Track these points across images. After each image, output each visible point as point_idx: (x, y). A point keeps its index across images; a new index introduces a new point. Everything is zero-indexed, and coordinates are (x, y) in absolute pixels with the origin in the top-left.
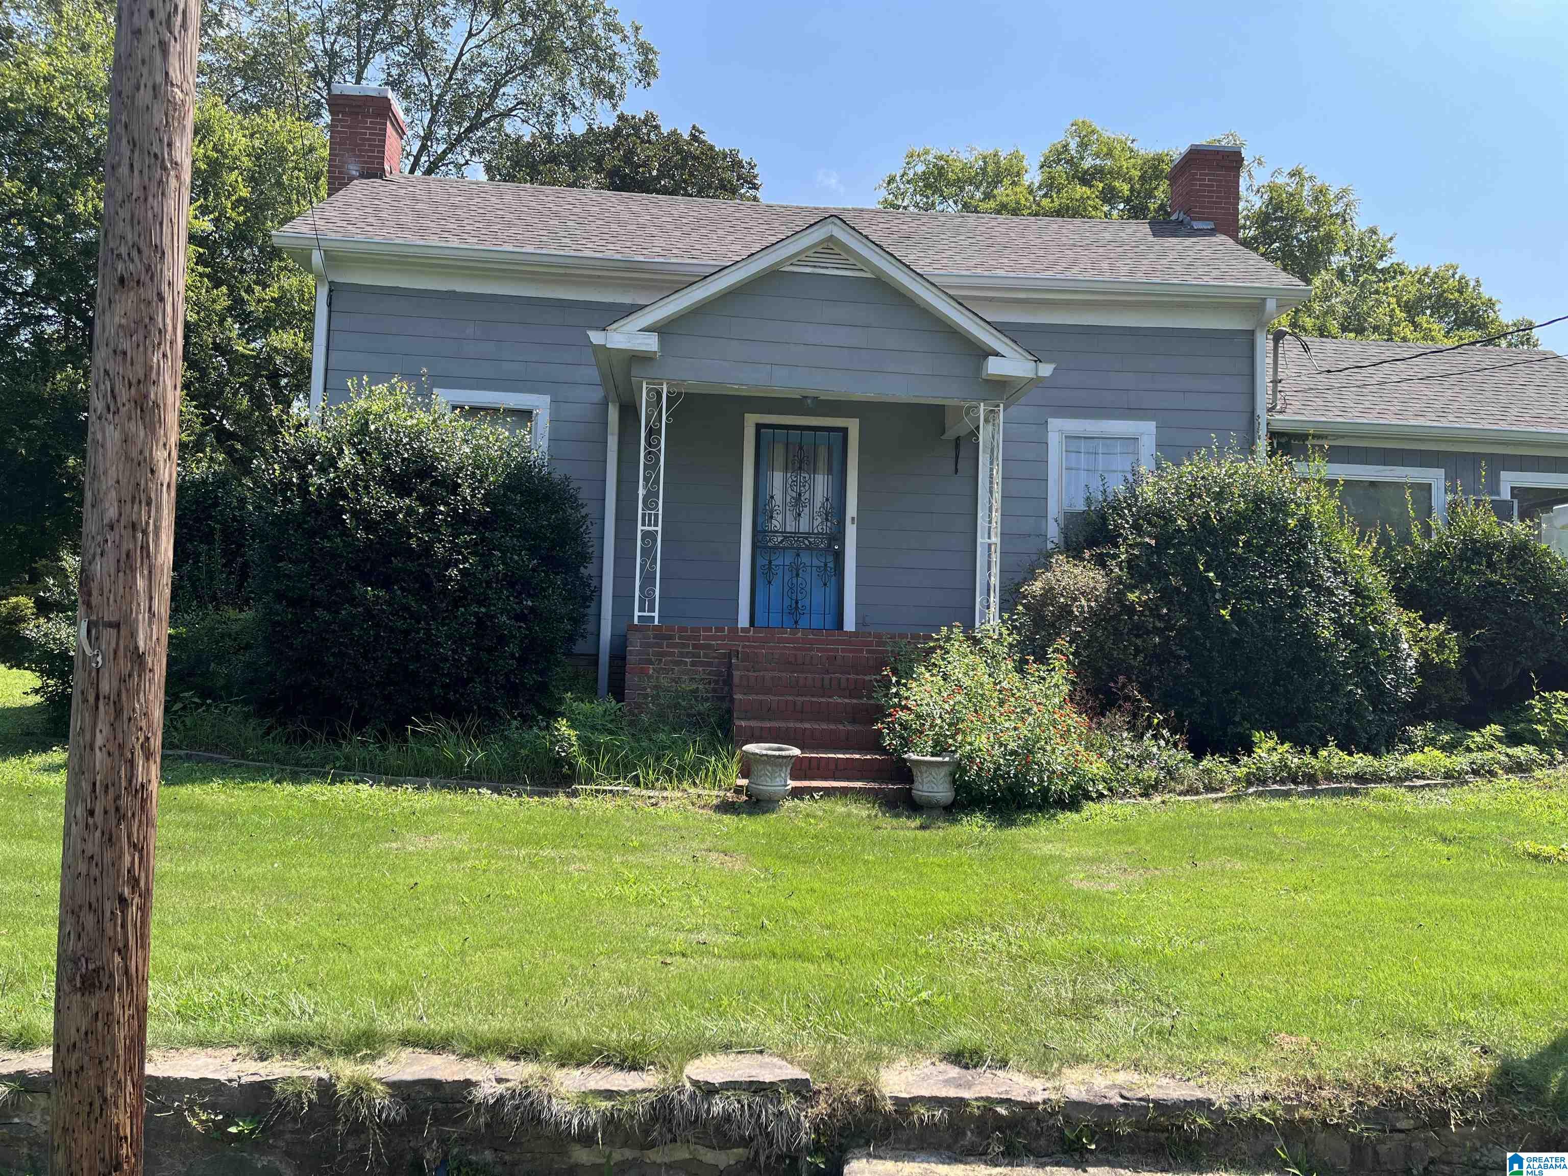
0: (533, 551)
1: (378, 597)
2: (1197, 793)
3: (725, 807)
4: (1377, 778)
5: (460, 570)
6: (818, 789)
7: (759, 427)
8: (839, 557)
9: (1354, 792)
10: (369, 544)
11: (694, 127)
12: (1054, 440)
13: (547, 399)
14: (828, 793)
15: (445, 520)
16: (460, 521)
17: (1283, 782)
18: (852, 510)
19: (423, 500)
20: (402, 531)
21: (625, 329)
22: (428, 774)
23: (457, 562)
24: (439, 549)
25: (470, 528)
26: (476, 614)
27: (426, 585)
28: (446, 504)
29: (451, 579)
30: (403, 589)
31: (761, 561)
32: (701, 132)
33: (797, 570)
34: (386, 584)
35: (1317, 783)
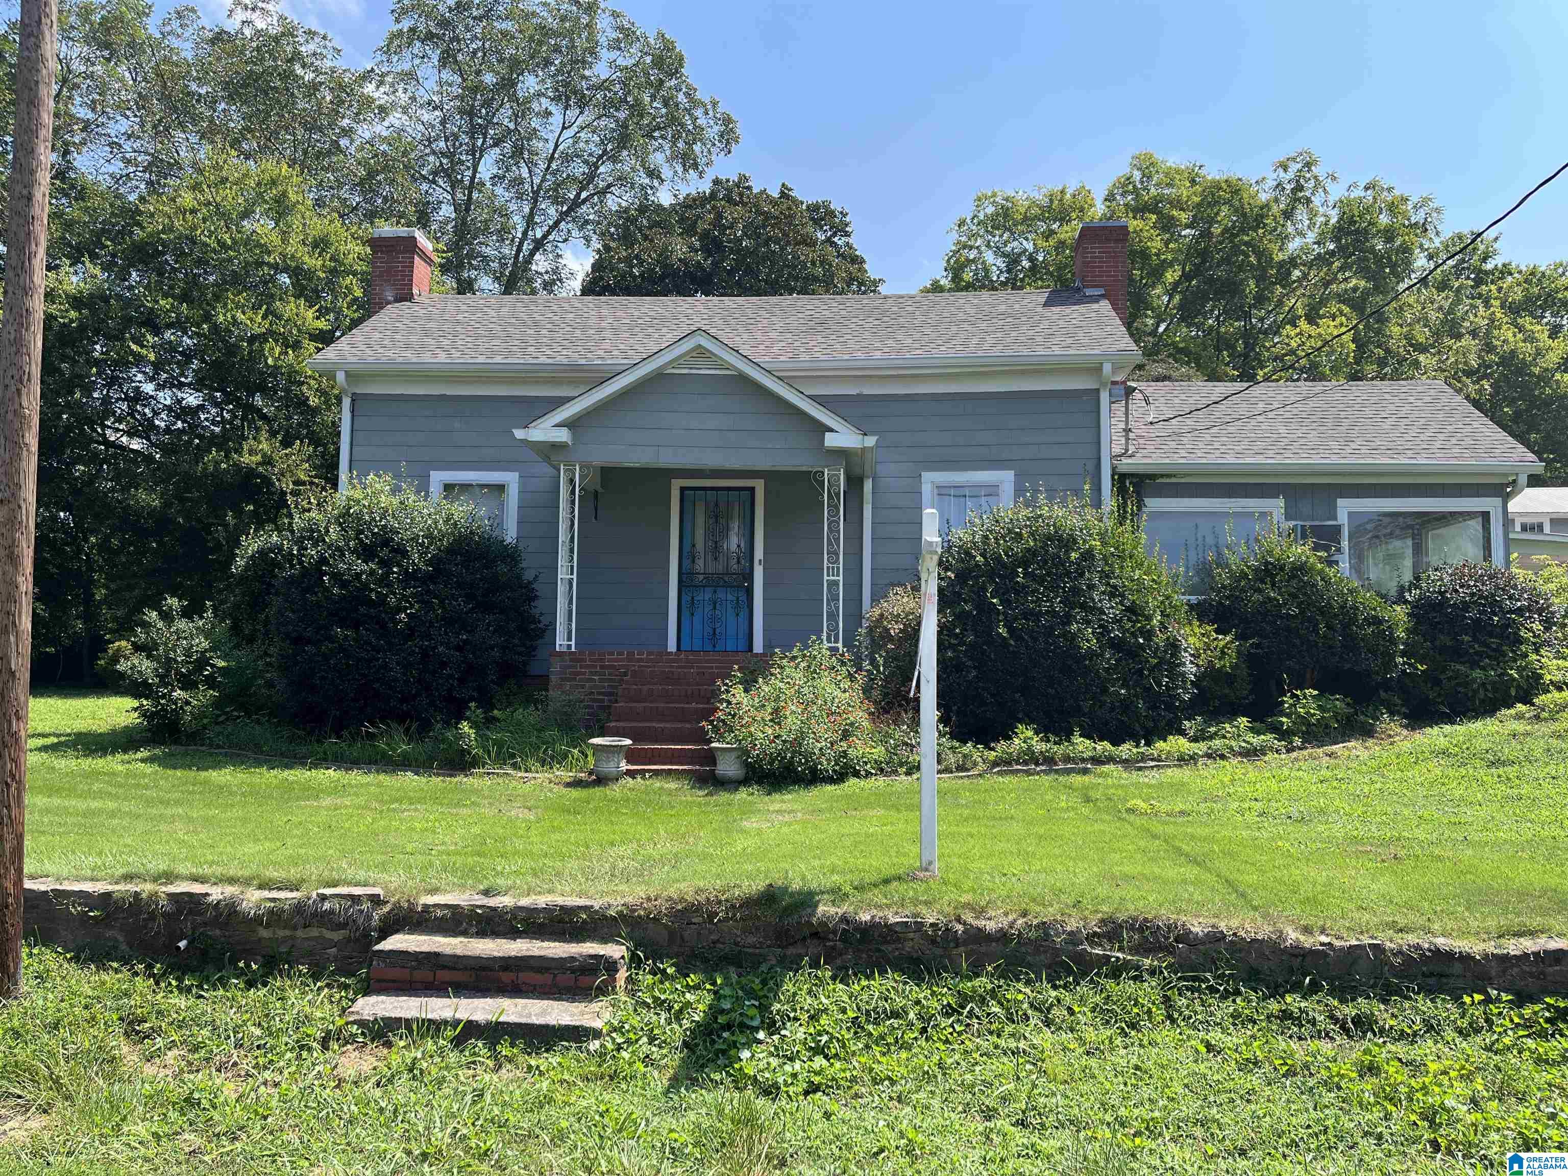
0: (469, 597)
1: (346, 636)
2: (951, 772)
3: (576, 784)
4: (1110, 760)
5: (406, 614)
6: (649, 771)
7: (683, 489)
8: (749, 592)
9: (1085, 771)
10: (343, 598)
11: (783, 185)
12: (927, 489)
13: (517, 474)
14: (656, 773)
15: (397, 578)
16: (409, 577)
17: (1026, 763)
18: (759, 554)
19: (383, 563)
20: (366, 586)
21: (542, 426)
22: (376, 763)
23: (406, 608)
24: (392, 600)
25: (418, 584)
26: (421, 647)
27: (383, 626)
28: (399, 565)
29: (401, 621)
30: (367, 630)
31: (686, 598)
32: (790, 190)
33: (715, 603)
34: (356, 626)
35: (1056, 764)
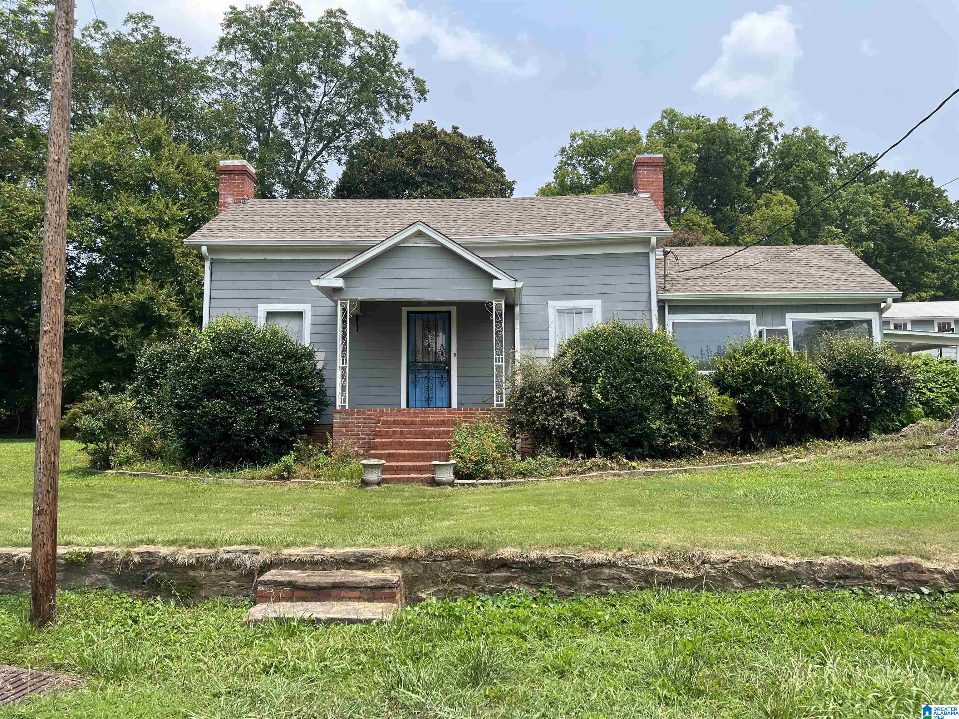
7: (409, 313)
8: (449, 372)
12: (551, 312)
13: (310, 305)
18: (454, 350)
21: (328, 277)
31: (411, 376)
33: (429, 379)
